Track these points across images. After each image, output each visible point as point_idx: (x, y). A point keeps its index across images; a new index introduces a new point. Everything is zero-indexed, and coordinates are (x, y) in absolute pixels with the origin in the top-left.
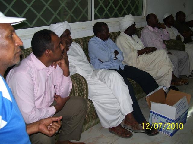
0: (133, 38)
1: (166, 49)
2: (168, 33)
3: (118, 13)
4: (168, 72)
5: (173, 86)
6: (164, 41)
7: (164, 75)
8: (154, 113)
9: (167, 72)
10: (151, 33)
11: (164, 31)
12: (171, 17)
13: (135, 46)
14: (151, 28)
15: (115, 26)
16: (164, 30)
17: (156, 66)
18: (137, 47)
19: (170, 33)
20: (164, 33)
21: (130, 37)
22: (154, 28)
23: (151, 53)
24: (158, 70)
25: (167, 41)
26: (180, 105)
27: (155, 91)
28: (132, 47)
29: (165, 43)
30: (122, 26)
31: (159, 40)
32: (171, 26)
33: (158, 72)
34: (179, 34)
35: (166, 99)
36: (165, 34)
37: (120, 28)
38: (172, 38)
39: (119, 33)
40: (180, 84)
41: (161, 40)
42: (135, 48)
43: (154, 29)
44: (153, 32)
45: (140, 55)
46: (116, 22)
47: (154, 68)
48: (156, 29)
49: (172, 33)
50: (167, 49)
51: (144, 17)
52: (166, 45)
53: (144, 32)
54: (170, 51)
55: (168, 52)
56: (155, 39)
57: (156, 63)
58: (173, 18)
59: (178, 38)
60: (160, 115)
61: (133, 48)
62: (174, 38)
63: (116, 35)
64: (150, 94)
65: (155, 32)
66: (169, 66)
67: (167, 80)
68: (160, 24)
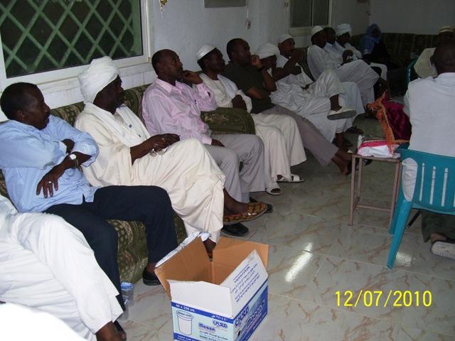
0: (119, 115)
1: (207, 133)
2: (209, 93)
3: (78, 55)
4: (212, 192)
5: (232, 222)
6: (203, 113)
7: (203, 202)
8: (182, 307)
9: (208, 192)
10: (166, 97)
11: (200, 90)
12: (215, 53)
13: (124, 136)
14: (166, 86)
15: (71, 89)
16: (199, 88)
17: (182, 181)
18: (128, 138)
19: (217, 92)
20: (200, 95)
21: (110, 113)
22: (174, 84)
23: (164, 150)
24: (186, 191)
25: (210, 114)
26: (244, 276)
27: (179, 248)
28: (115, 140)
29: (206, 118)
30: (86, 87)
31: (188, 112)
32: (219, 76)
33: (186, 196)
34: (239, 92)
35: (212, 263)
36: (203, 97)
37: (82, 93)
38: (222, 105)
39: (81, 106)
40: (248, 216)
41: (195, 113)
42: (124, 141)
43: (174, 88)
44: (172, 94)
45: (138, 158)
46: (71, 80)
47: (175, 188)
48: (180, 87)
49: (221, 92)
50: (210, 132)
51: (149, 58)
52: (208, 122)
53: (150, 96)
54: (219, 138)
55: (213, 140)
56: (178, 111)
57: (179, 174)
58: (222, 55)
59: (238, 102)
60: (195, 310)
61: (119, 142)
62: (227, 104)
63: (73, 111)
64: (166, 258)
65: (178, 94)
66: (211, 177)
67: (212, 212)
68: (188, 73)
